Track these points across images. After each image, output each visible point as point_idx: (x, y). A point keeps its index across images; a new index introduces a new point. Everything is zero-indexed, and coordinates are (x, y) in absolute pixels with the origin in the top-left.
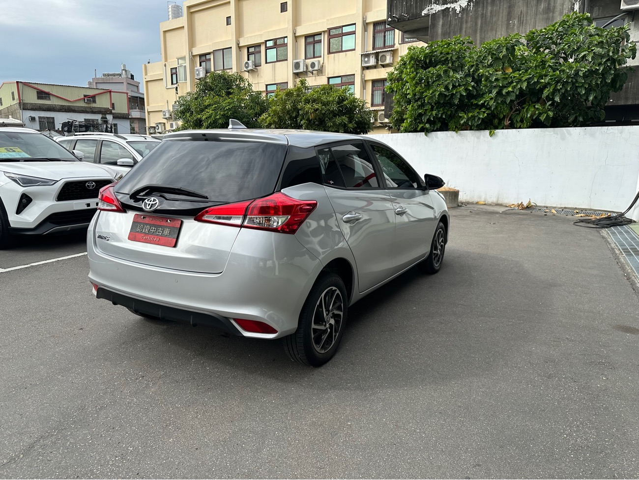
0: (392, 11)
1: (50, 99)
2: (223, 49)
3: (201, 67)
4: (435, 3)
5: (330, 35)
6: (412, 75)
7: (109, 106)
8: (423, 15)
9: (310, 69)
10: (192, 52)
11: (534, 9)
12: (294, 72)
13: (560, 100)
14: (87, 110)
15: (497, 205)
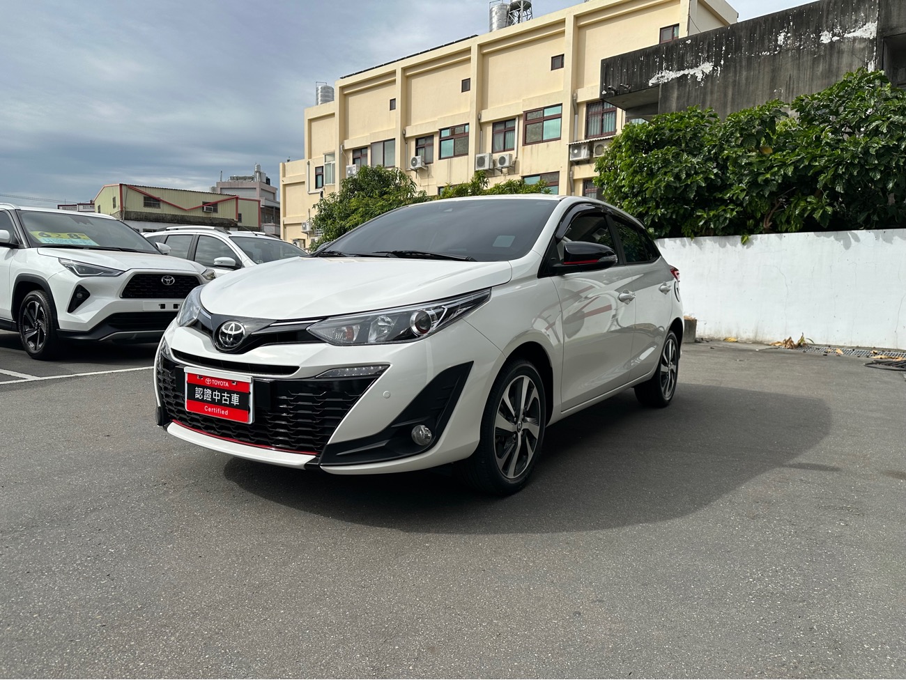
0: (608, 83)
1: (159, 207)
2: (384, 141)
3: (355, 165)
4: (667, 69)
5: (526, 120)
6: (628, 161)
7: (234, 217)
8: (650, 85)
9: (499, 165)
10: (343, 146)
11: (808, 73)
12: (477, 169)
13: (844, 190)
14: (206, 221)
15: (755, 342)
